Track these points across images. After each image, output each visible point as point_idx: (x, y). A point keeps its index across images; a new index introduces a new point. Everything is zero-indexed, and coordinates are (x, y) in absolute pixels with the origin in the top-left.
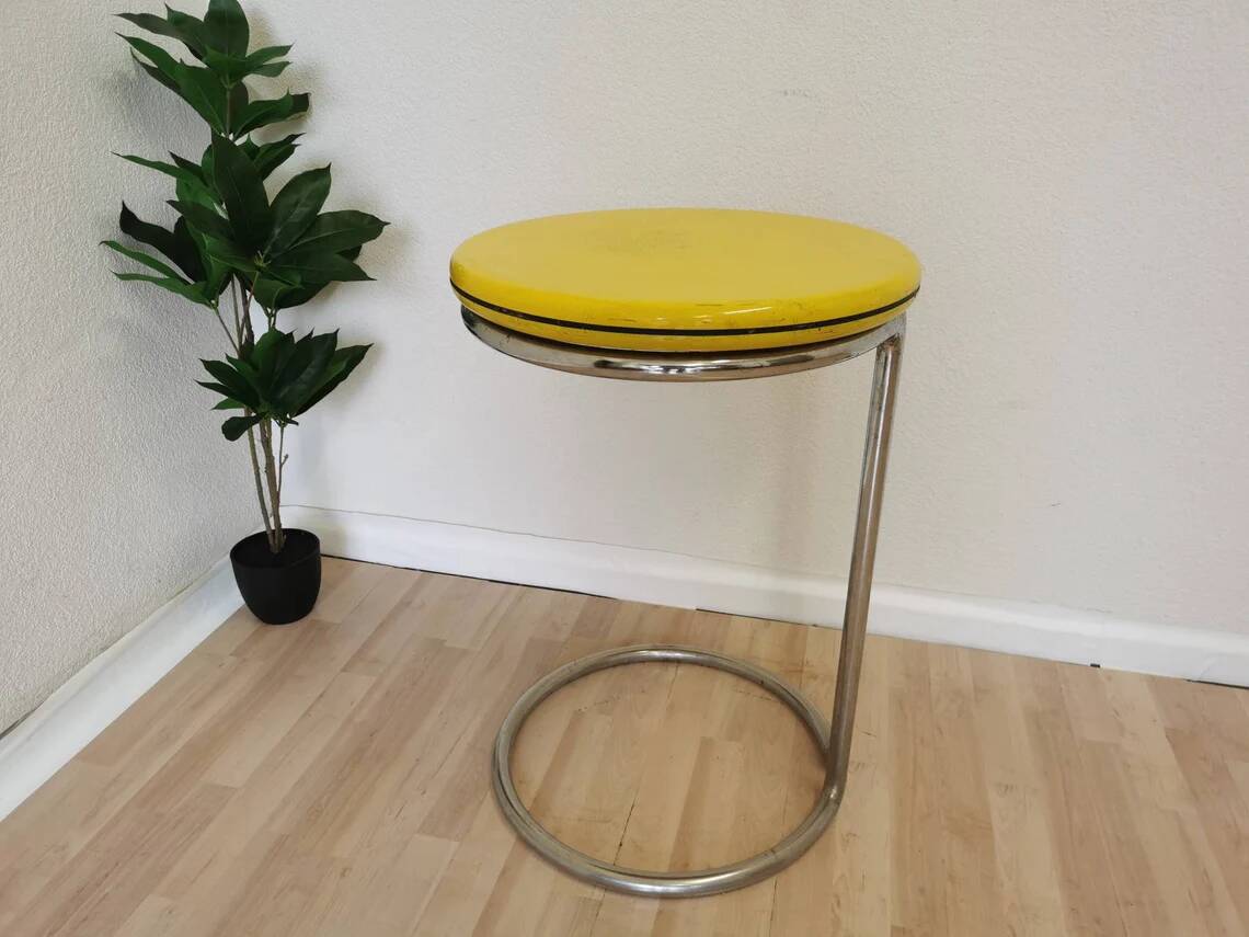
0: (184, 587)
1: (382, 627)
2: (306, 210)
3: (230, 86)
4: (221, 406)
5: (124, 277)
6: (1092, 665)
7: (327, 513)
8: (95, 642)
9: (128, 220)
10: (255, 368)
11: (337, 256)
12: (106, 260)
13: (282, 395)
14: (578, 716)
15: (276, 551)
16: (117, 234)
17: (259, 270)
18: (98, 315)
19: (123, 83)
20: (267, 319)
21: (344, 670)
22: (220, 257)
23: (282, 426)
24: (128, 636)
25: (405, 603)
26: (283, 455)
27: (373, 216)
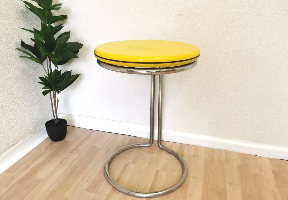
0: (34, 132)
1: (81, 143)
2: (64, 41)
3: (47, 12)
4: (43, 88)
5: (21, 57)
6: (255, 155)
7: (70, 115)
8: (11, 144)
9: (23, 44)
10: (51, 79)
11: (71, 53)
12: (17, 53)
13: (58, 86)
14: (127, 164)
15: (56, 124)
16: (20, 47)
17: (53, 55)
18: (15, 66)
19: (23, 12)
20: (55, 67)
21: (71, 152)
22: (43, 52)
23: (58, 93)
24: (19, 143)
25: (87, 137)
26: (58, 100)
27: (80, 43)
